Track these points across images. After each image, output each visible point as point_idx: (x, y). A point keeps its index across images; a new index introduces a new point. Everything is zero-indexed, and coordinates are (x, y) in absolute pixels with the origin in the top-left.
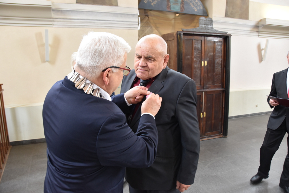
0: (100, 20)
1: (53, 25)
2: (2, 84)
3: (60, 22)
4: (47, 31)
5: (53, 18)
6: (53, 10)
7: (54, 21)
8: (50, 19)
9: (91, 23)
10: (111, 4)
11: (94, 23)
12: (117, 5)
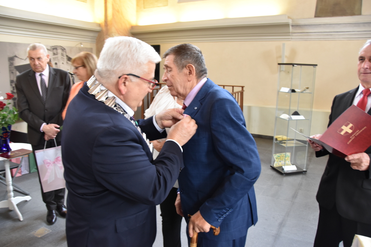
0: (337, 32)
1: (292, 39)
2: (244, 87)
3: (298, 35)
4: (284, 45)
5: (292, 33)
6: (292, 26)
7: (292, 35)
8: (288, 34)
9: (327, 35)
10: (352, 14)
11: (331, 35)
12: (360, 14)
